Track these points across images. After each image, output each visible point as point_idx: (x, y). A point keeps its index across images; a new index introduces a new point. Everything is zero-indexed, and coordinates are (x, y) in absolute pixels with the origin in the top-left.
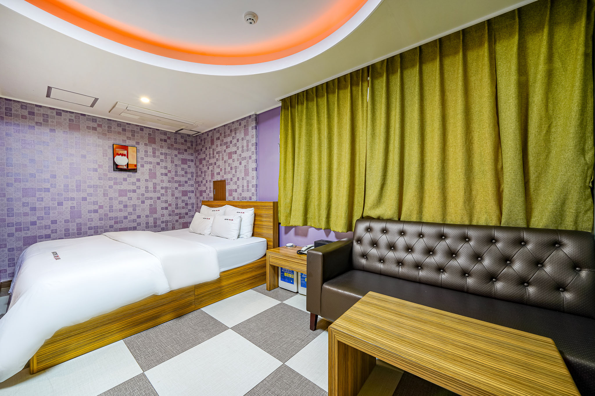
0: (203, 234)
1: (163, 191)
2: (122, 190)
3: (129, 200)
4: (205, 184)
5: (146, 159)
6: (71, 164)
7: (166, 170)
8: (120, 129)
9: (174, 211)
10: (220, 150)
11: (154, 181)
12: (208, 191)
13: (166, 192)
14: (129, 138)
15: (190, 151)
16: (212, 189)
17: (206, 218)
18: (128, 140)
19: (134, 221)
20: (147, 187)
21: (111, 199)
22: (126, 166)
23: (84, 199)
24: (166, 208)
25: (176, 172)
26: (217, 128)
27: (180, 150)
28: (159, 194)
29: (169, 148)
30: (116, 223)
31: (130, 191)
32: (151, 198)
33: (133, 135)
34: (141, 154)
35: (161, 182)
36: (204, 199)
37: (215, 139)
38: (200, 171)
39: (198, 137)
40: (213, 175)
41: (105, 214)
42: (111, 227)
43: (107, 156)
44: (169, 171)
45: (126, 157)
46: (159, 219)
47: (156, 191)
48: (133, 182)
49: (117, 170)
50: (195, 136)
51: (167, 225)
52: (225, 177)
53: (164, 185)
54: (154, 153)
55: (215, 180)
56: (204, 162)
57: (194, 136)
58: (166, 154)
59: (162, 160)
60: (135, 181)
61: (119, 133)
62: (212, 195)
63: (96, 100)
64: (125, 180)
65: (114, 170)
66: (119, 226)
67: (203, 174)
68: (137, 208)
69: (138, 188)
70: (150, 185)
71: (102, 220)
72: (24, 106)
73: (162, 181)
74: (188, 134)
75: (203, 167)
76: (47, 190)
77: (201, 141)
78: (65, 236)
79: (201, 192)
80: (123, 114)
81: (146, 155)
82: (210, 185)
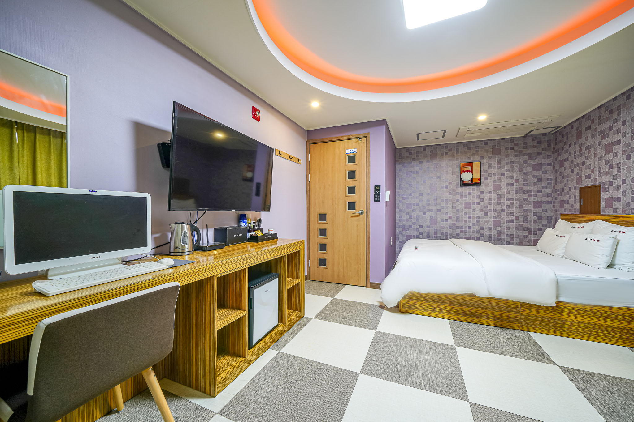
0: (554, 254)
1: (508, 203)
2: (467, 203)
3: (472, 212)
4: (567, 192)
5: (490, 172)
6: (431, 184)
7: (512, 180)
8: (466, 149)
9: (522, 224)
10: (591, 143)
11: (498, 192)
12: (571, 202)
13: (512, 203)
14: (473, 155)
15: (547, 153)
16: (578, 198)
17: (559, 236)
18: (473, 156)
19: (477, 231)
20: (490, 200)
21: (458, 211)
22: (471, 181)
23: (439, 211)
24: (512, 221)
25: (526, 181)
26: (586, 114)
27: (531, 155)
28: (503, 206)
29: (516, 155)
30: (462, 231)
31: (474, 204)
32: (495, 210)
33: (477, 151)
34: (485, 167)
35: (506, 193)
36: (565, 211)
37: (583, 129)
38: (560, 175)
39: (558, 133)
40: (579, 179)
41: (453, 223)
42: (458, 235)
43: (455, 174)
44: (517, 181)
45: (471, 173)
46: (504, 232)
47: (500, 203)
48: (477, 195)
49: (463, 185)
50: (554, 133)
51: (512, 240)
52: (600, 180)
53: (510, 196)
54: (498, 164)
55: (583, 185)
56: (566, 164)
57: (552, 133)
58: (512, 163)
59: (507, 170)
60: (479, 194)
61: (465, 152)
62: (577, 206)
63: (445, 131)
64: (470, 193)
65: (460, 186)
66: (464, 234)
67: (565, 180)
68: (480, 220)
69: (482, 200)
70: (494, 197)
71: (451, 228)
72: (407, 149)
73: (508, 192)
74: (543, 133)
75: (565, 170)
76: (418, 204)
77: (563, 137)
78: (427, 238)
79: (562, 203)
80: (467, 136)
81: (490, 168)
82: (575, 192)
